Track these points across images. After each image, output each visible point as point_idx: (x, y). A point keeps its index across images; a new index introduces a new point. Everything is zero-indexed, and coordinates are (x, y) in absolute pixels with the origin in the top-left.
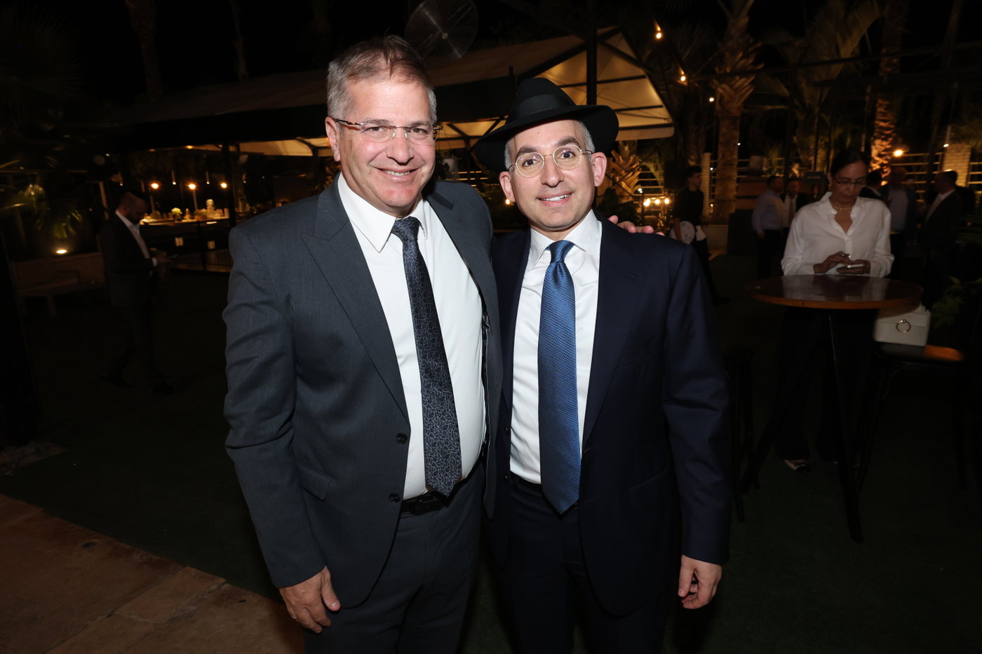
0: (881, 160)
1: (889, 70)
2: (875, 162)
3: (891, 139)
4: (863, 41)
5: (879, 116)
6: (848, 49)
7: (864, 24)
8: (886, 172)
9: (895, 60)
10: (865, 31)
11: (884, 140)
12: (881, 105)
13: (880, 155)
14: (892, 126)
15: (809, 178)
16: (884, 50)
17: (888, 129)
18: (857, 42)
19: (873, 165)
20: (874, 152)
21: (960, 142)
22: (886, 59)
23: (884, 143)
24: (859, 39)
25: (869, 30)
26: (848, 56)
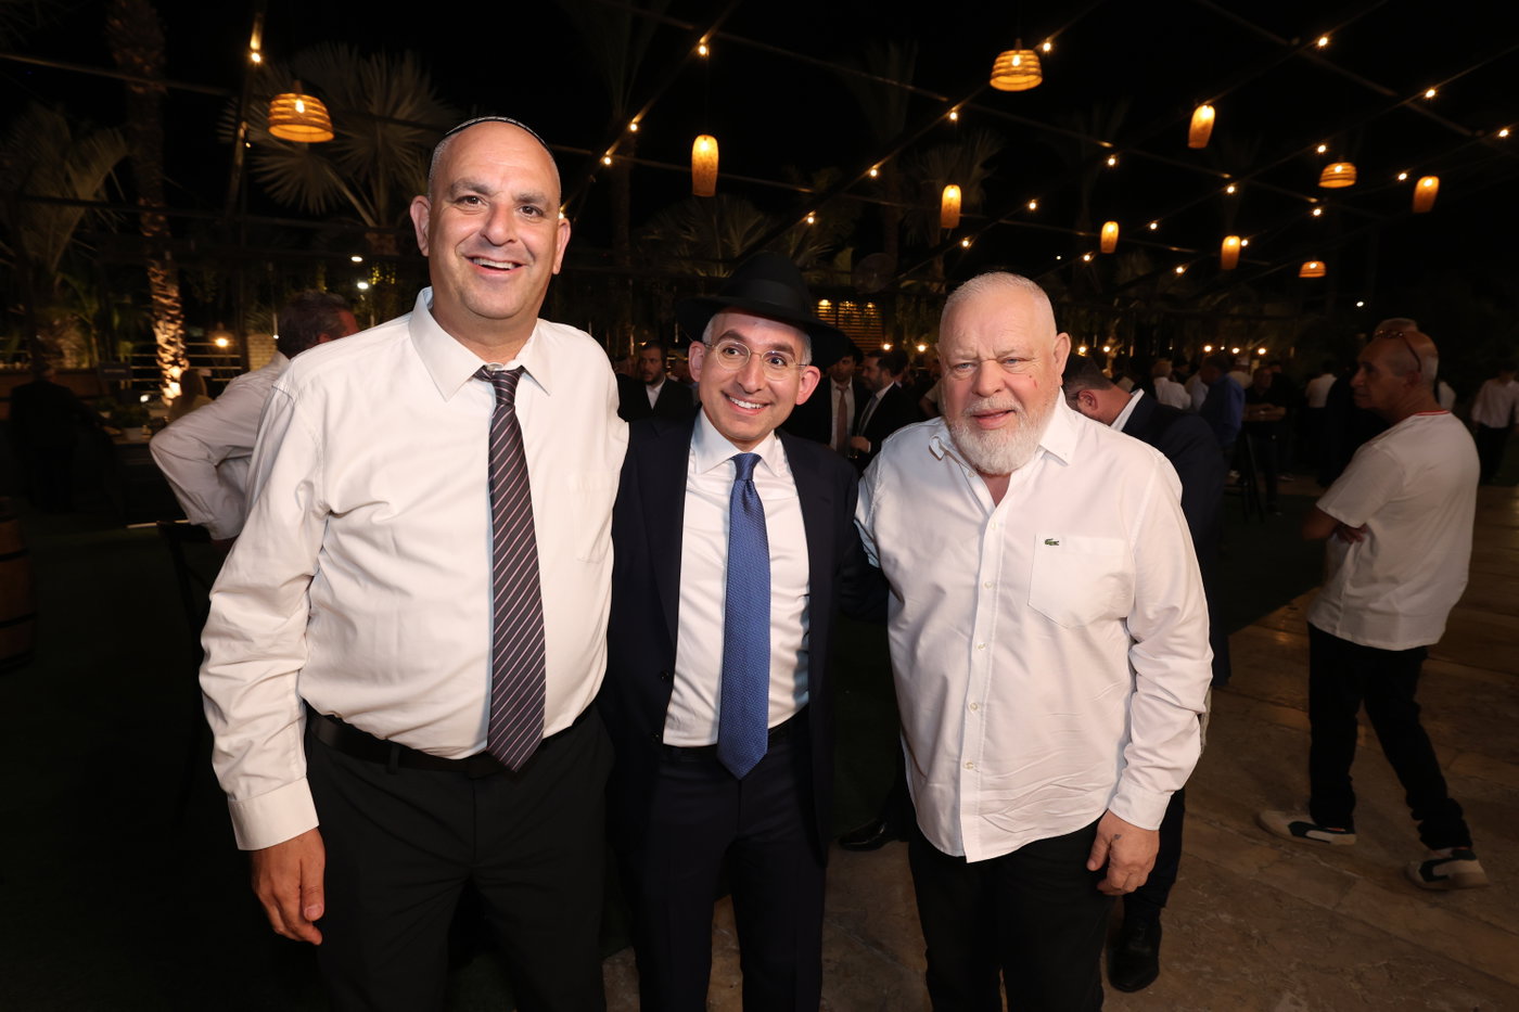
0: (173, 350)
1: (156, 229)
2: (164, 351)
3: (179, 322)
4: (108, 182)
5: (157, 289)
6: (88, 187)
7: (106, 159)
8: (183, 366)
9: (161, 218)
10: (110, 170)
11: (172, 321)
12: (156, 275)
13: (169, 342)
14: (178, 305)
15: (106, 371)
16: (142, 202)
17: (176, 308)
18: (101, 179)
19: (162, 355)
20: (161, 338)
21: (263, 332)
22: (148, 214)
23: (172, 327)
24: (103, 176)
25: (116, 169)
26: (91, 198)
